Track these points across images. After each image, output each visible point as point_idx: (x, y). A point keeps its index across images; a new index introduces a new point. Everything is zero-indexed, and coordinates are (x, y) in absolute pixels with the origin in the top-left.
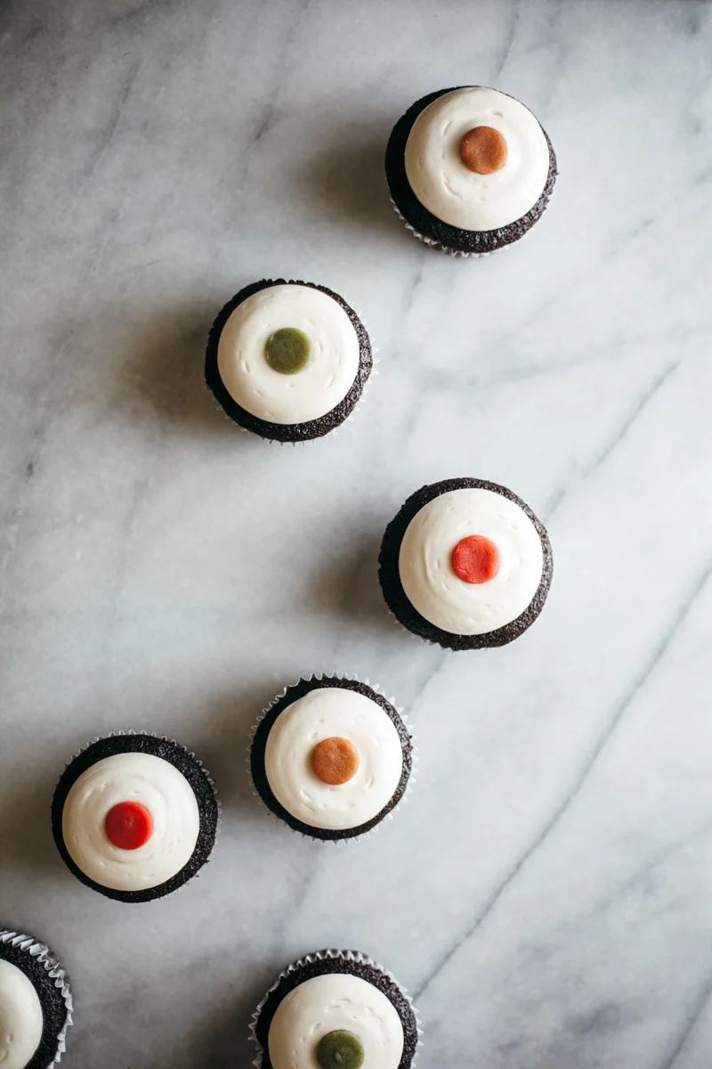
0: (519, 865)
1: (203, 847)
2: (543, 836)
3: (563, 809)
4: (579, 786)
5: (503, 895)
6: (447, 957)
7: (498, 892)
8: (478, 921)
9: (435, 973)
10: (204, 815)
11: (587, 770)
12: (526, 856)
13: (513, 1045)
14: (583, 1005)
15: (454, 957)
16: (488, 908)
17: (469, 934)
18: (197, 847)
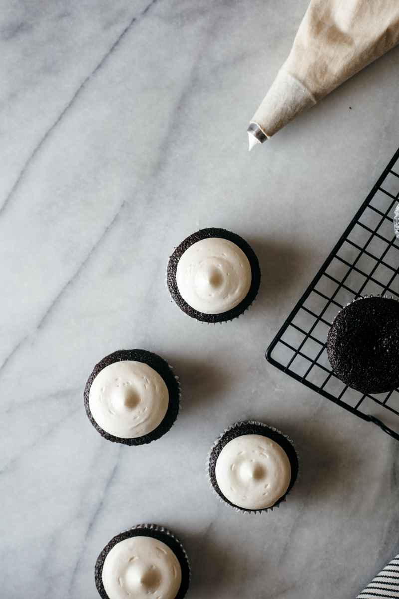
0: (60, 119)
1: (173, 266)
2: (47, 135)
3: (36, 151)
4: (27, 164)
5: (69, 101)
6: (99, 66)
7: (71, 104)
8: (82, 86)
9: (107, 56)
10: (174, 284)
11: (22, 173)
12: (56, 124)
13: (62, 16)
14: (23, 39)
15: (96, 66)
16: (77, 94)
17: (88, 79)
18: (176, 266)
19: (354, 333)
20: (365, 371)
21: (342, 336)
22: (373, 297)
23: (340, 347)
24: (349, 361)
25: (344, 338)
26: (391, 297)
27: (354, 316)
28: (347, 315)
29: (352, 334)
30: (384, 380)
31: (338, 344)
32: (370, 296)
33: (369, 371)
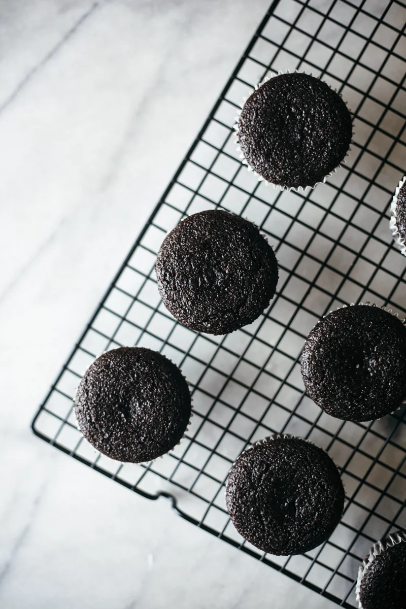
19: (340, 341)
20: (338, 389)
21: (324, 339)
22: (375, 307)
23: (319, 352)
24: (324, 372)
25: (326, 342)
26: (396, 314)
27: (347, 322)
28: (339, 317)
29: (337, 341)
30: (356, 406)
31: (317, 348)
32: (373, 306)
33: (343, 390)
